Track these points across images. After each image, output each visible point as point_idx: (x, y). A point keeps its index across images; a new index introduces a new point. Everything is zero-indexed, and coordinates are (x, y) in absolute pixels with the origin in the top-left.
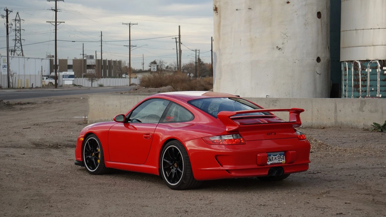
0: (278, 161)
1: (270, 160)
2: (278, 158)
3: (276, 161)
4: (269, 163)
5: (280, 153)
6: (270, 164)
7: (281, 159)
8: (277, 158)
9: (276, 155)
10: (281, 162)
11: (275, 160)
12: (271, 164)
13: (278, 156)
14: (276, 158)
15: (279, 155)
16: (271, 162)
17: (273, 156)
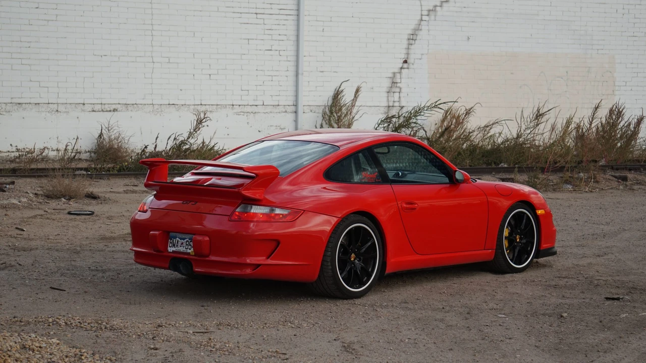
0: (185, 249)
1: (174, 245)
2: (186, 245)
3: (182, 249)
4: (170, 249)
5: (191, 236)
6: (171, 251)
7: (190, 247)
8: (184, 244)
9: (184, 239)
10: (189, 251)
11: (180, 246)
12: (174, 252)
13: (187, 241)
14: (182, 243)
15: (189, 239)
16: (174, 249)
17: (179, 240)
